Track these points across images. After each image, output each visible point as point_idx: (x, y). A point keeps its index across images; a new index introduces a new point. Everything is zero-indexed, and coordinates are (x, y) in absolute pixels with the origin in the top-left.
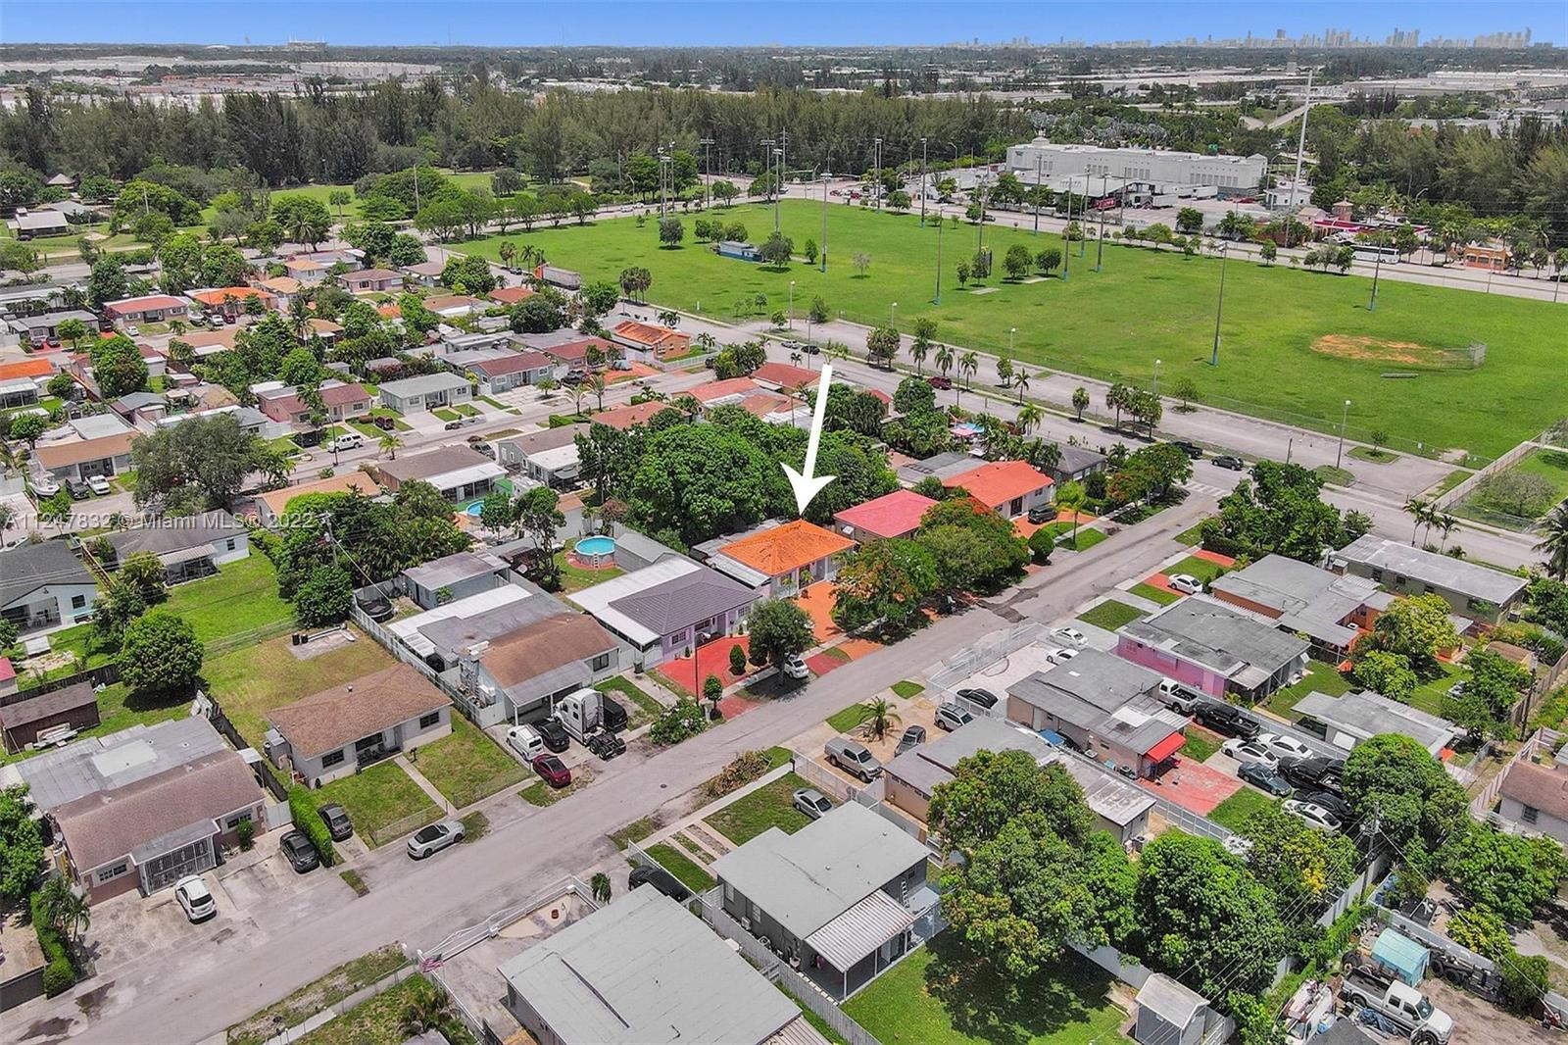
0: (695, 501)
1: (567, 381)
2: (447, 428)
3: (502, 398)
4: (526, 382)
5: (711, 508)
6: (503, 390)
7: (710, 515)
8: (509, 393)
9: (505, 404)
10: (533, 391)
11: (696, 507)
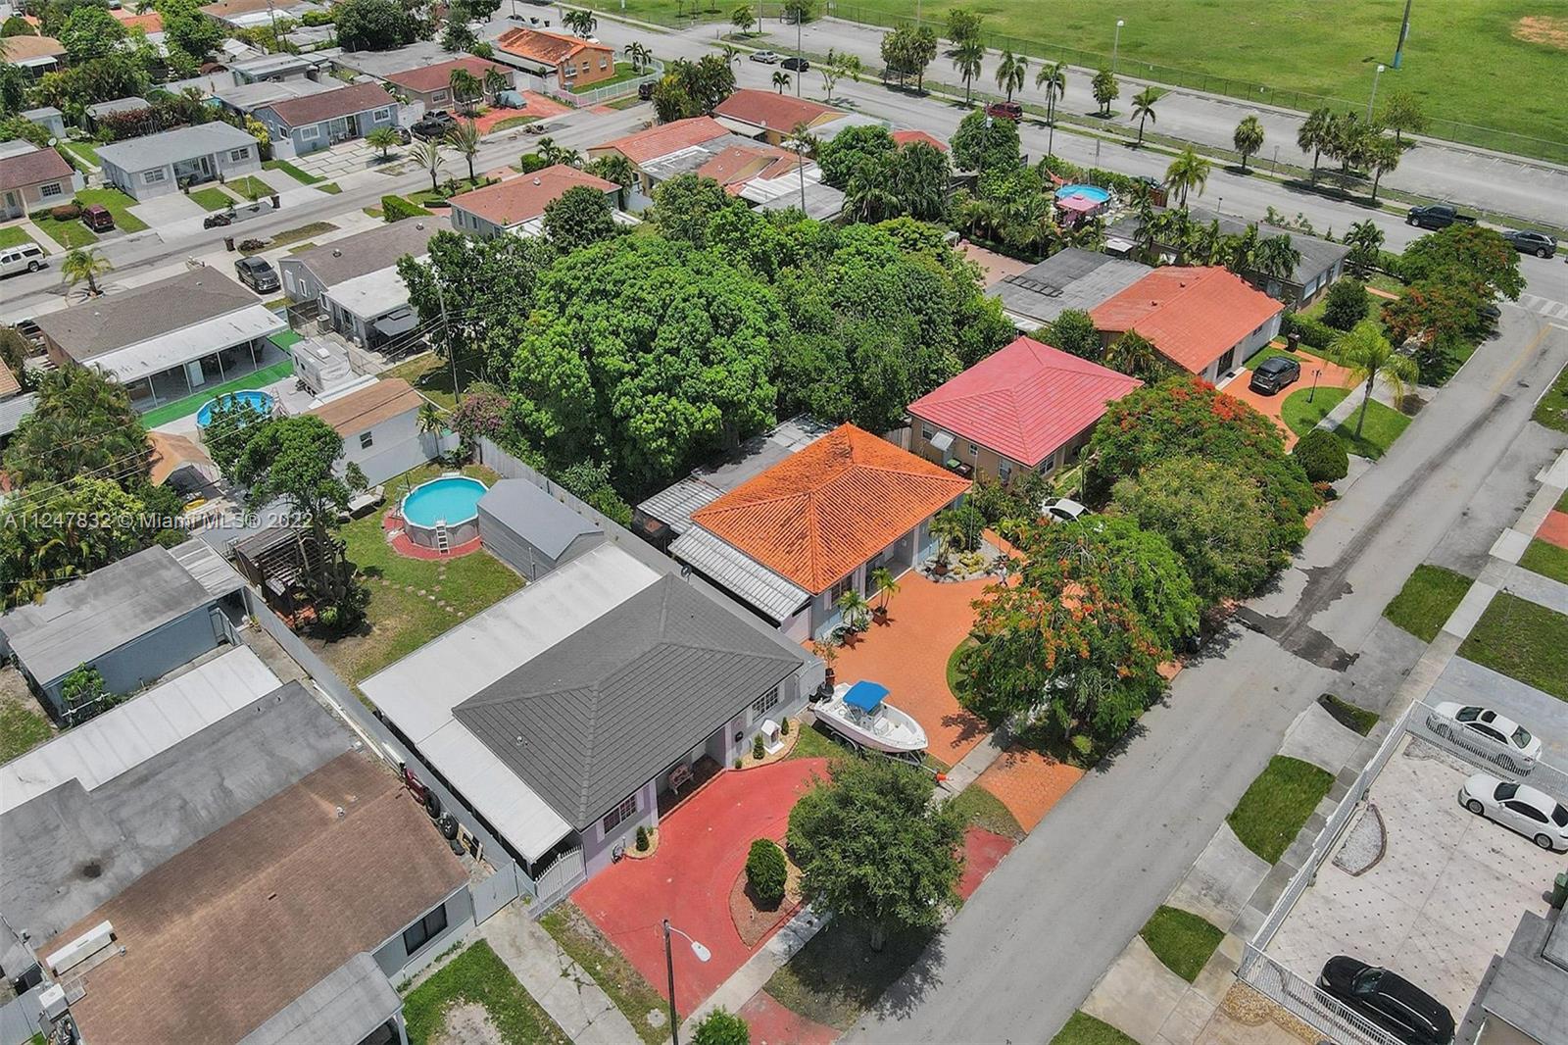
0: (640, 411)
1: (423, 130)
2: (209, 224)
3: (310, 164)
4: (354, 134)
5: (674, 423)
6: (315, 148)
7: (671, 435)
8: (324, 154)
9: (315, 174)
10: (362, 150)
11: (643, 424)
